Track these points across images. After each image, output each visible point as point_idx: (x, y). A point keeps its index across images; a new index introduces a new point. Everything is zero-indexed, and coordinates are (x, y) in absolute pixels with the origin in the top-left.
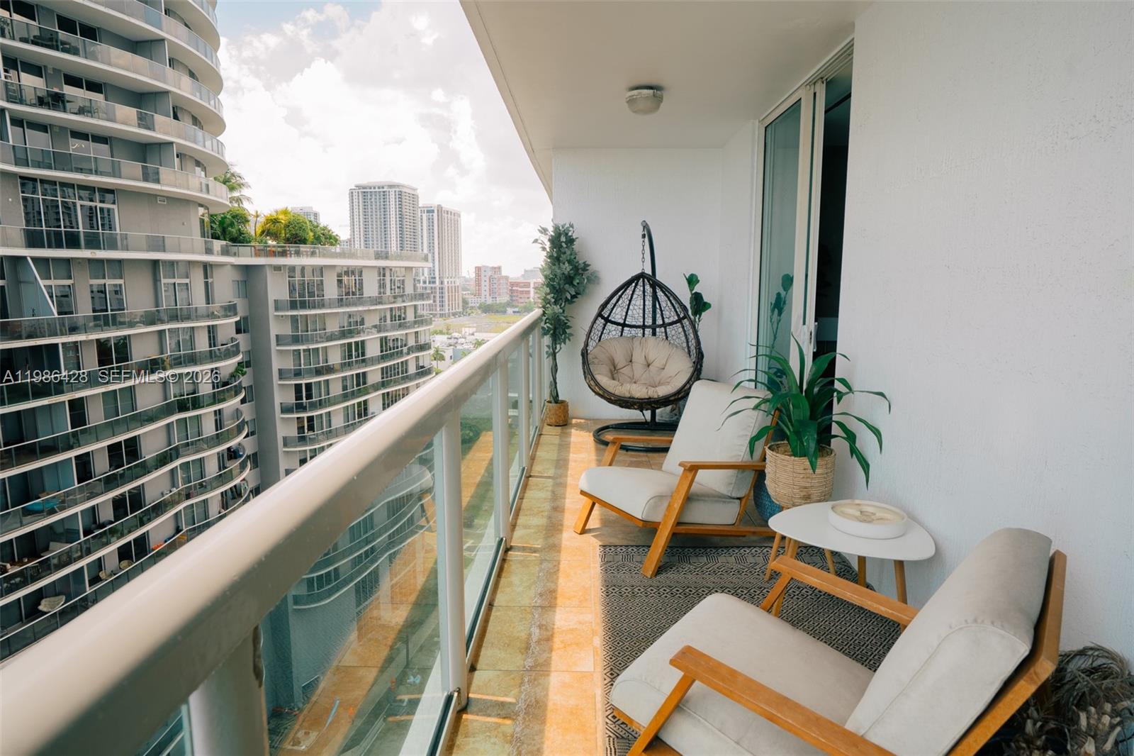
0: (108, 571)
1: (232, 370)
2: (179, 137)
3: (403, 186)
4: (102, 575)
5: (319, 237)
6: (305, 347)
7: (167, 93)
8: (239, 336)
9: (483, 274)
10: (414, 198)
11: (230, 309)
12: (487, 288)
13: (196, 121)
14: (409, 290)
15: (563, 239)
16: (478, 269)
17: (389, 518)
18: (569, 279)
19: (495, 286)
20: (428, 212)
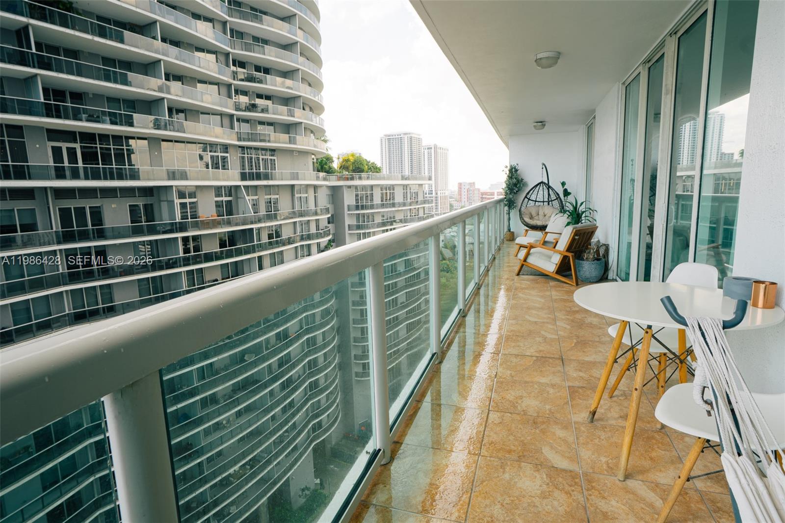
0: (271, 345)
1: (325, 244)
2: (305, 119)
3: (412, 133)
4: (269, 346)
5: (370, 168)
6: (363, 231)
7: (300, 96)
8: (329, 225)
9: (463, 187)
10: (420, 140)
11: (327, 210)
12: (466, 197)
13: (311, 109)
14: (420, 198)
15: (513, 170)
16: (460, 184)
17: (407, 333)
18: (515, 185)
19: (471, 195)
20: (428, 149)
